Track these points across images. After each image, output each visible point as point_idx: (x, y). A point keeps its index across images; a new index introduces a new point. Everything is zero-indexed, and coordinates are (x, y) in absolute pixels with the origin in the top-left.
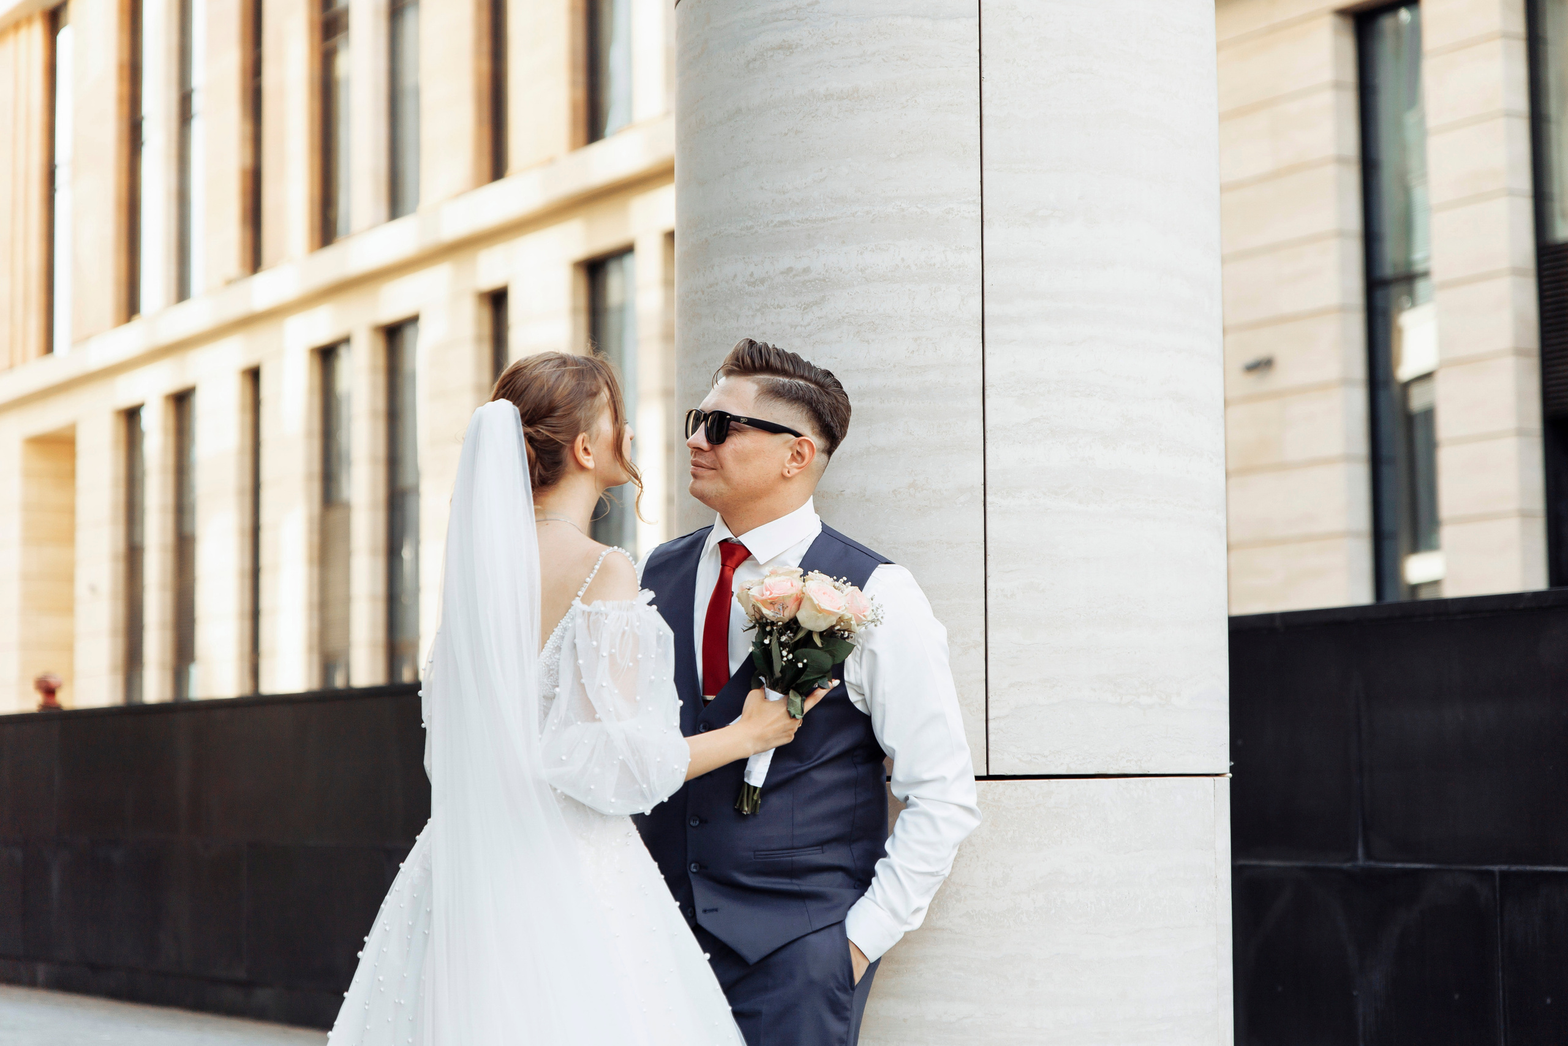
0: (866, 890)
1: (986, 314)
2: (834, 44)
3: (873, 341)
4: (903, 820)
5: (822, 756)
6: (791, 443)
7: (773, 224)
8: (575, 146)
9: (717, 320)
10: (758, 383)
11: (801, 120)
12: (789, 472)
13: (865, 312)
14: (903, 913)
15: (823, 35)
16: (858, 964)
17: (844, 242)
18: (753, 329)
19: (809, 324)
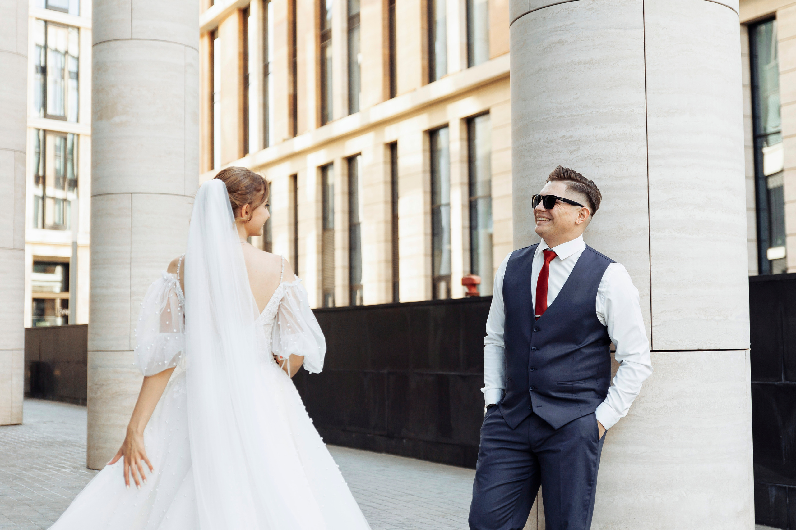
0: (604, 399)
1: (648, 154)
2: (582, 41)
3: (600, 166)
4: (620, 370)
5: (586, 342)
6: (580, 210)
7: (556, 117)
8: (423, 84)
9: (532, 158)
10: (566, 184)
11: (568, 73)
12: (578, 222)
13: (597, 154)
14: (620, 409)
15: (577, 37)
16: (601, 431)
17: (587, 125)
18: (548, 162)
19: (573, 159)
